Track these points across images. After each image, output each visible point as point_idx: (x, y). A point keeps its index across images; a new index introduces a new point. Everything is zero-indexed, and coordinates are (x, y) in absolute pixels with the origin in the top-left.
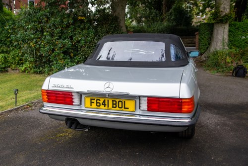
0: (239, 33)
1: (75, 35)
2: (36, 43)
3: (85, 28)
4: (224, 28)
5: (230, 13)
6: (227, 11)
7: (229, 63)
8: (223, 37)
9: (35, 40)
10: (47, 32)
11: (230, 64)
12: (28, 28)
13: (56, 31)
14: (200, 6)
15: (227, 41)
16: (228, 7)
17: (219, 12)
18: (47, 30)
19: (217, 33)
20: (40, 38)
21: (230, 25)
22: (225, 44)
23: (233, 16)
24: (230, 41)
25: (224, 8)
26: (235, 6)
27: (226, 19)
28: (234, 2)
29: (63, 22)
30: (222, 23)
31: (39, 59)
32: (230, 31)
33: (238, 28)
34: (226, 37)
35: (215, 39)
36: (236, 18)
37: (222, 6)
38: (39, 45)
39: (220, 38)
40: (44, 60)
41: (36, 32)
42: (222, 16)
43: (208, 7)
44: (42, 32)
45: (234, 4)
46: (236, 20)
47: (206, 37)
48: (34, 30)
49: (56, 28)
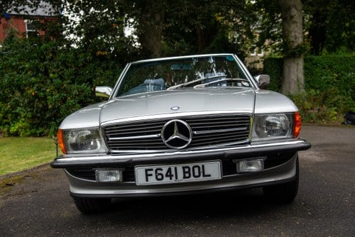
0: (317, 70)
1: (95, 77)
2: (39, 89)
3: (107, 68)
4: (298, 64)
5: (304, 44)
6: (300, 41)
7: (308, 109)
8: (297, 76)
9: (36, 85)
10: (54, 73)
11: (310, 111)
12: (24, 68)
13: (67, 72)
14: (256, 36)
15: (303, 82)
16: (301, 35)
17: (289, 43)
18: (54, 70)
19: (290, 72)
20: (43, 83)
21: (305, 60)
22: (301, 86)
23: (309, 48)
24: (307, 82)
25: (296, 37)
26: (308, 35)
27: (300, 52)
28: (306, 31)
29: (77, 59)
30: (295, 57)
31: (40, 113)
32: (305, 68)
33: (316, 64)
34: (301, 76)
35: (286, 80)
36: (312, 50)
37: (293, 34)
38: (44, 92)
39: (293, 77)
40: (48, 115)
41: (36, 74)
42: (293, 47)
43: (268, 38)
44: (46, 73)
45: (307, 33)
46: (312, 53)
47: (274, 77)
48: (33, 71)
49: (67, 67)
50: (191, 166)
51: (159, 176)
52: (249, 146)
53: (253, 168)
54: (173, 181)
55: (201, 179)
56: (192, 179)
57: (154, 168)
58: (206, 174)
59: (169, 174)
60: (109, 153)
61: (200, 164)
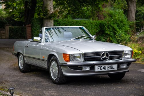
50: (110, 65)
51: (101, 69)
52: (122, 60)
53: (124, 67)
54: (105, 70)
55: (112, 69)
56: (110, 70)
57: (100, 66)
58: (113, 68)
59: (104, 68)
60: (84, 62)
61: (112, 65)
